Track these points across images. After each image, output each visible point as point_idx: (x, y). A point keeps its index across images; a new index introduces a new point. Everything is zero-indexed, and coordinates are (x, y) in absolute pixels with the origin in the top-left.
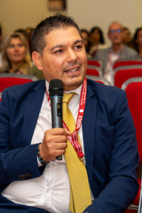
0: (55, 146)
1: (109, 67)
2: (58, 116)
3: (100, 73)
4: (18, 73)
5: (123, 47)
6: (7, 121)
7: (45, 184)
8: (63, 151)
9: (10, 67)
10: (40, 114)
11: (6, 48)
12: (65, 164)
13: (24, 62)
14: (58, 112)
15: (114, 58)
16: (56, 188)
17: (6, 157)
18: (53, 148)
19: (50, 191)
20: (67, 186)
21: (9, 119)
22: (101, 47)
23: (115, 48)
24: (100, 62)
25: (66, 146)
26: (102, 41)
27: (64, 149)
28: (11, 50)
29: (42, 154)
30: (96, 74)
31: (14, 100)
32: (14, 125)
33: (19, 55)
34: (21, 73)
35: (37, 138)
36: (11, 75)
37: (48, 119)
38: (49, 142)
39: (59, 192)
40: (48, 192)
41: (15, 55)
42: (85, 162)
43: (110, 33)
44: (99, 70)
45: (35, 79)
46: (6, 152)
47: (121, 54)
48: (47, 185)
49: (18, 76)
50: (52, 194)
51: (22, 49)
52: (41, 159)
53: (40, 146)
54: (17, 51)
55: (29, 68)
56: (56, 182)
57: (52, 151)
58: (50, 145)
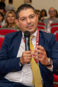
0: (27, 58)
1: (49, 26)
2: (28, 46)
3: (45, 28)
4: (11, 28)
5: (54, 18)
6: (7, 48)
7: (23, 73)
8: (30, 60)
9: (8, 25)
10: (21, 45)
11: (6, 18)
12: (31, 66)
13: (14, 23)
14: (28, 44)
15: (51, 22)
16: (27, 75)
17: (6, 62)
18: (26, 59)
19: (25, 76)
20: (31, 75)
21: (7, 47)
22: (45, 18)
23: (51, 18)
24: (45, 24)
25: (31, 58)
26: (46, 15)
27: (31, 59)
28: (9, 18)
29: (21, 61)
30: (43, 28)
31: (10, 39)
32: (10, 49)
33: (12, 20)
34: (13, 28)
35: (19, 55)
36: (9, 28)
37: (24, 47)
38: (24, 56)
39: (28, 77)
40: (24, 77)
41: (10, 20)
42: (39, 64)
43: (49, 12)
44: (45, 27)
45: (18, 30)
46: (6, 60)
47: (54, 20)
48: (23, 74)
49: (11, 29)
50: (25, 77)
51: (13, 18)
52: (21, 64)
53: (21, 58)
54: (11, 19)
55: (16, 26)
56: (27, 73)
57: (25, 60)
58: (25, 58)
